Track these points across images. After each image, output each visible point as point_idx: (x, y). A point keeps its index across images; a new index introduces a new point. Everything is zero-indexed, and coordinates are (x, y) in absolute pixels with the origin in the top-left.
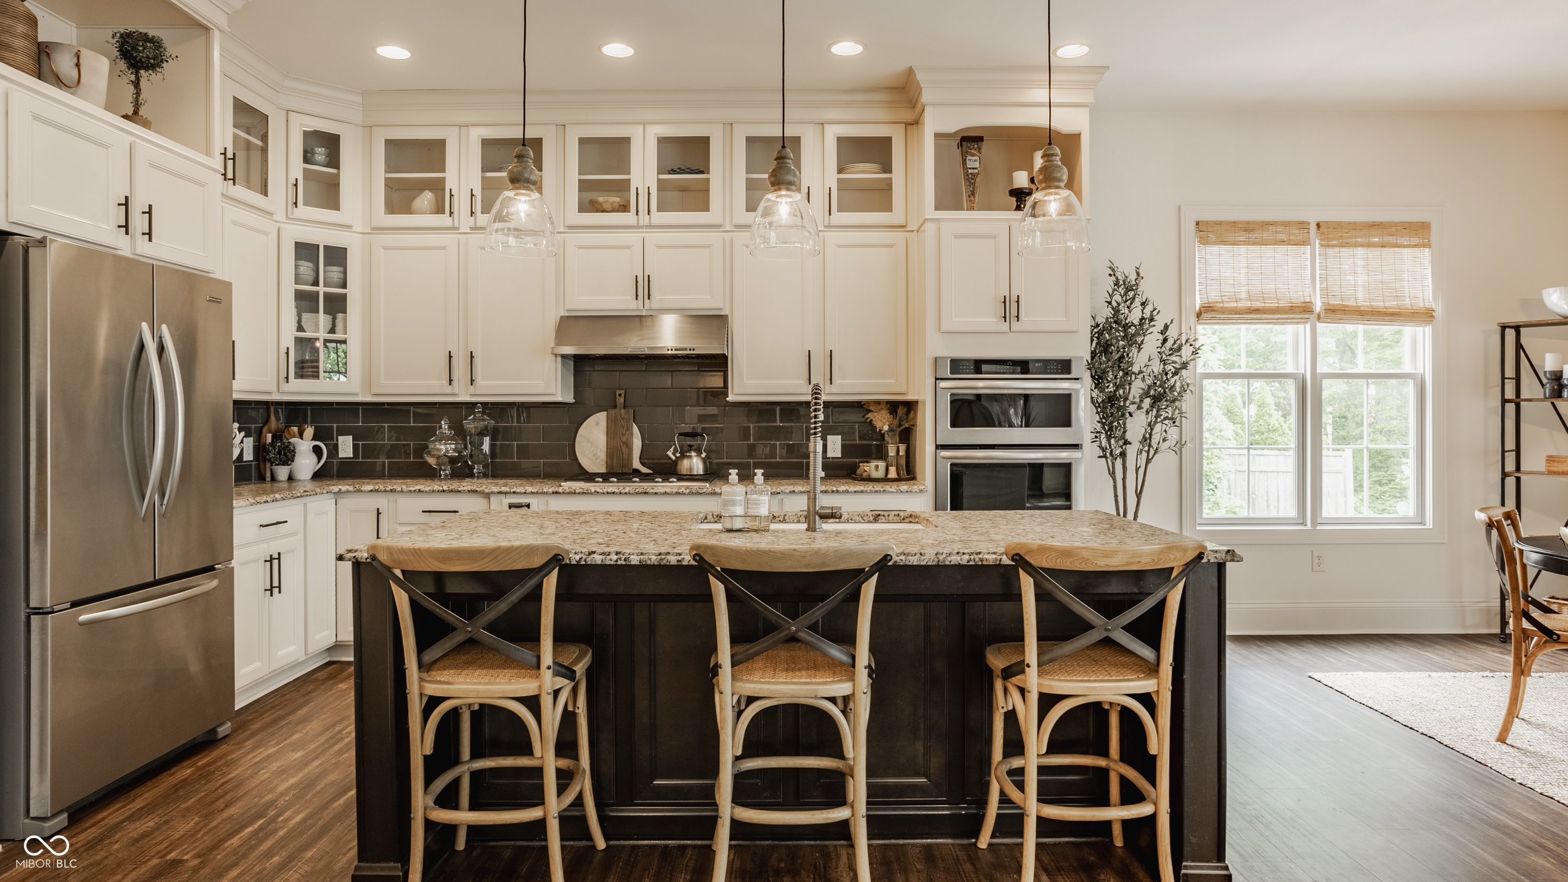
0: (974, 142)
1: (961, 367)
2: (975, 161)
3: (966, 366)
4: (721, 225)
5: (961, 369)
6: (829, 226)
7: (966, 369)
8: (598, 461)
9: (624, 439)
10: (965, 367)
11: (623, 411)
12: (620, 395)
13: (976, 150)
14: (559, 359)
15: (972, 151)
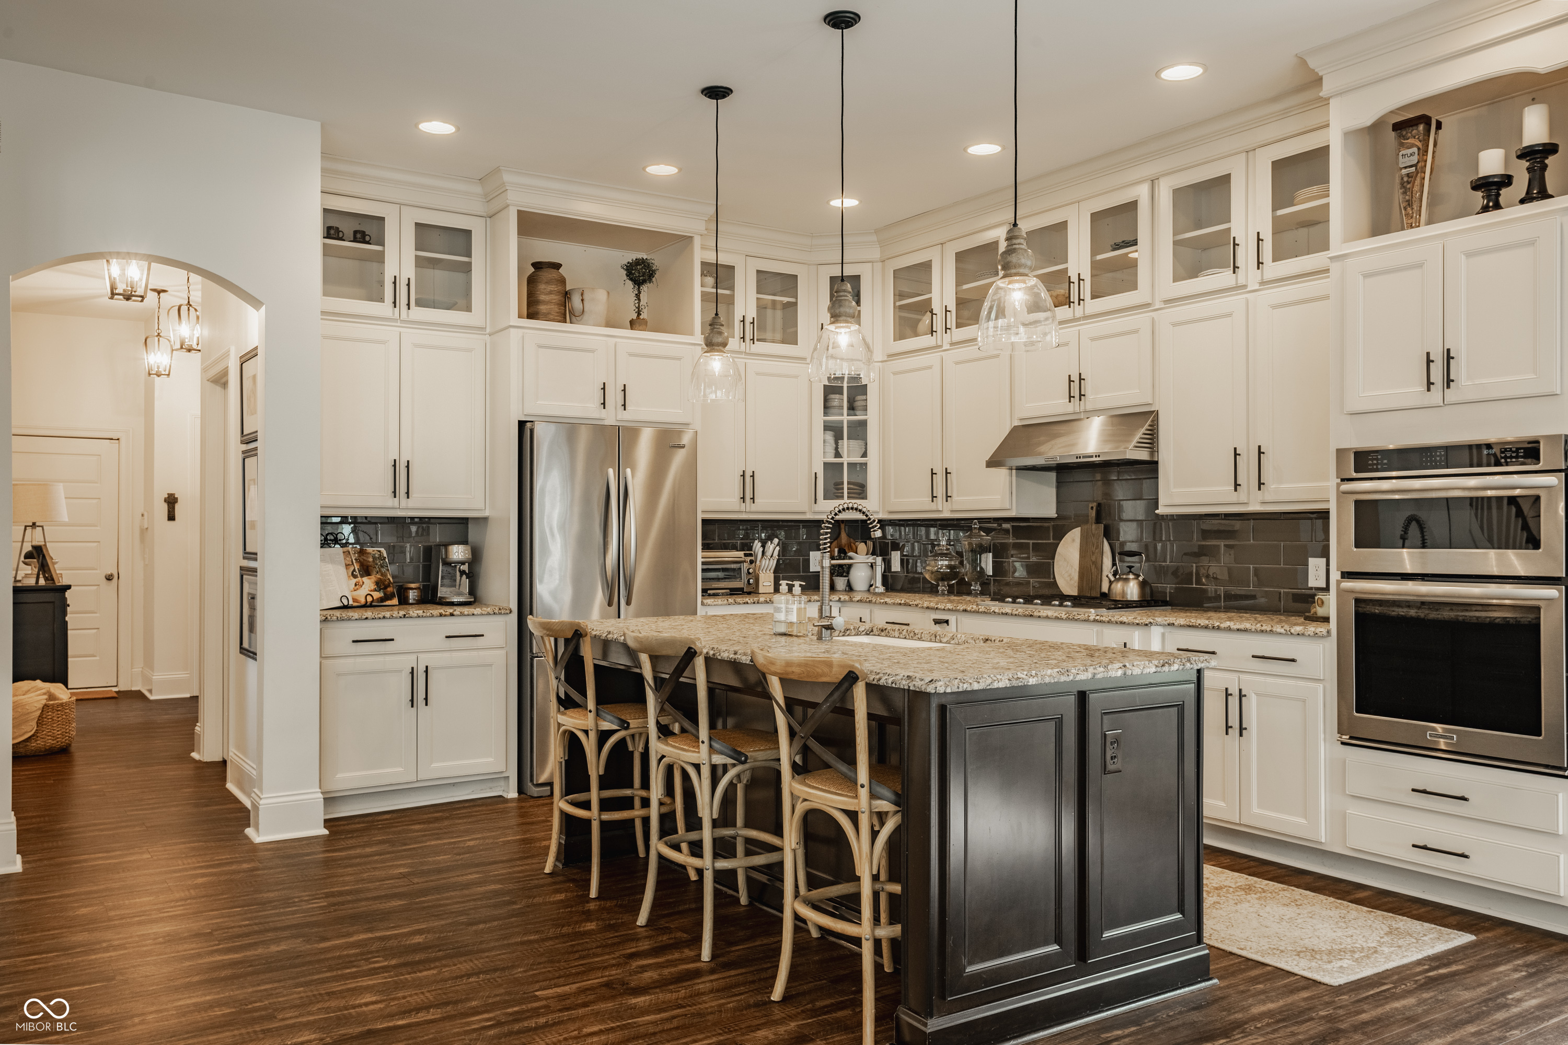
0: (1412, 126)
1: (1370, 462)
2: (1411, 155)
3: (1377, 459)
4: (1149, 304)
5: (1370, 465)
6: (1262, 283)
7: (1377, 464)
8: (1072, 582)
9: (1093, 559)
10: (1375, 462)
11: (1094, 526)
12: (1092, 508)
13: (1414, 137)
14: (1014, 471)
15: (1409, 141)
